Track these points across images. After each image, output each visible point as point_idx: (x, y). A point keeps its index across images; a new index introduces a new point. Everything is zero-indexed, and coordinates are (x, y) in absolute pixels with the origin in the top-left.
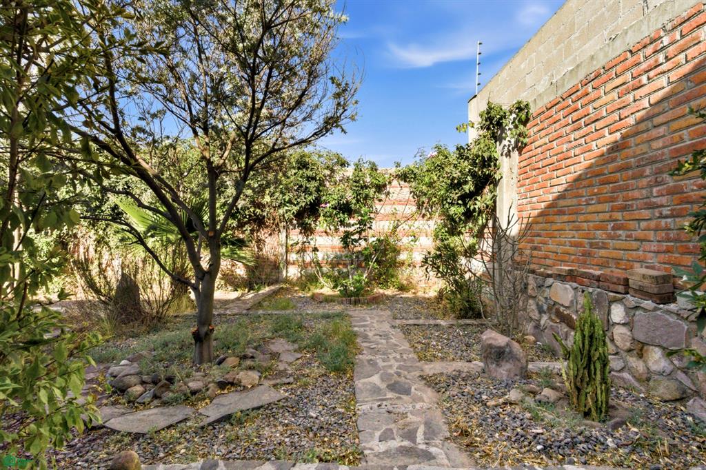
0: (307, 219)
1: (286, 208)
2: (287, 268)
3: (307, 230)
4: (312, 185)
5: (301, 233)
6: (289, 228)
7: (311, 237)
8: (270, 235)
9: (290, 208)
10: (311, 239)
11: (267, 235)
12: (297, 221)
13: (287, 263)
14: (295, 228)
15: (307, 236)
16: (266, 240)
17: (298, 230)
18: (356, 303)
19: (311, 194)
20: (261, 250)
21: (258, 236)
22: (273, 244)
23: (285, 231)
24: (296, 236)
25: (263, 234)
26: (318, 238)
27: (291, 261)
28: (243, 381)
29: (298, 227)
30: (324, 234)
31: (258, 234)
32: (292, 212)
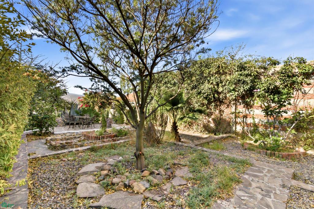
0: (247, 99)
1: (231, 93)
2: (236, 126)
3: (248, 106)
4: (248, 80)
5: (244, 107)
6: (237, 104)
7: (251, 109)
8: (226, 108)
9: (233, 93)
10: (251, 111)
11: (225, 108)
12: (242, 100)
13: (236, 123)
14: (240, 104)
15: (248, 109)
16: (225, 110)
17: (242, 105)
18: (271, 155)
19: (248, 84)
20: (222, 115)
21: (220, 108)
22: (228, 112)
23: (235, 106)
24: (241, 109)
25: (223, 107)
26: (255, 110)
27: (239, 122)
28: (134, 188)
29: (243, 104)
30: (260, 108)
31: (221, 107)
32: (234, 95)
